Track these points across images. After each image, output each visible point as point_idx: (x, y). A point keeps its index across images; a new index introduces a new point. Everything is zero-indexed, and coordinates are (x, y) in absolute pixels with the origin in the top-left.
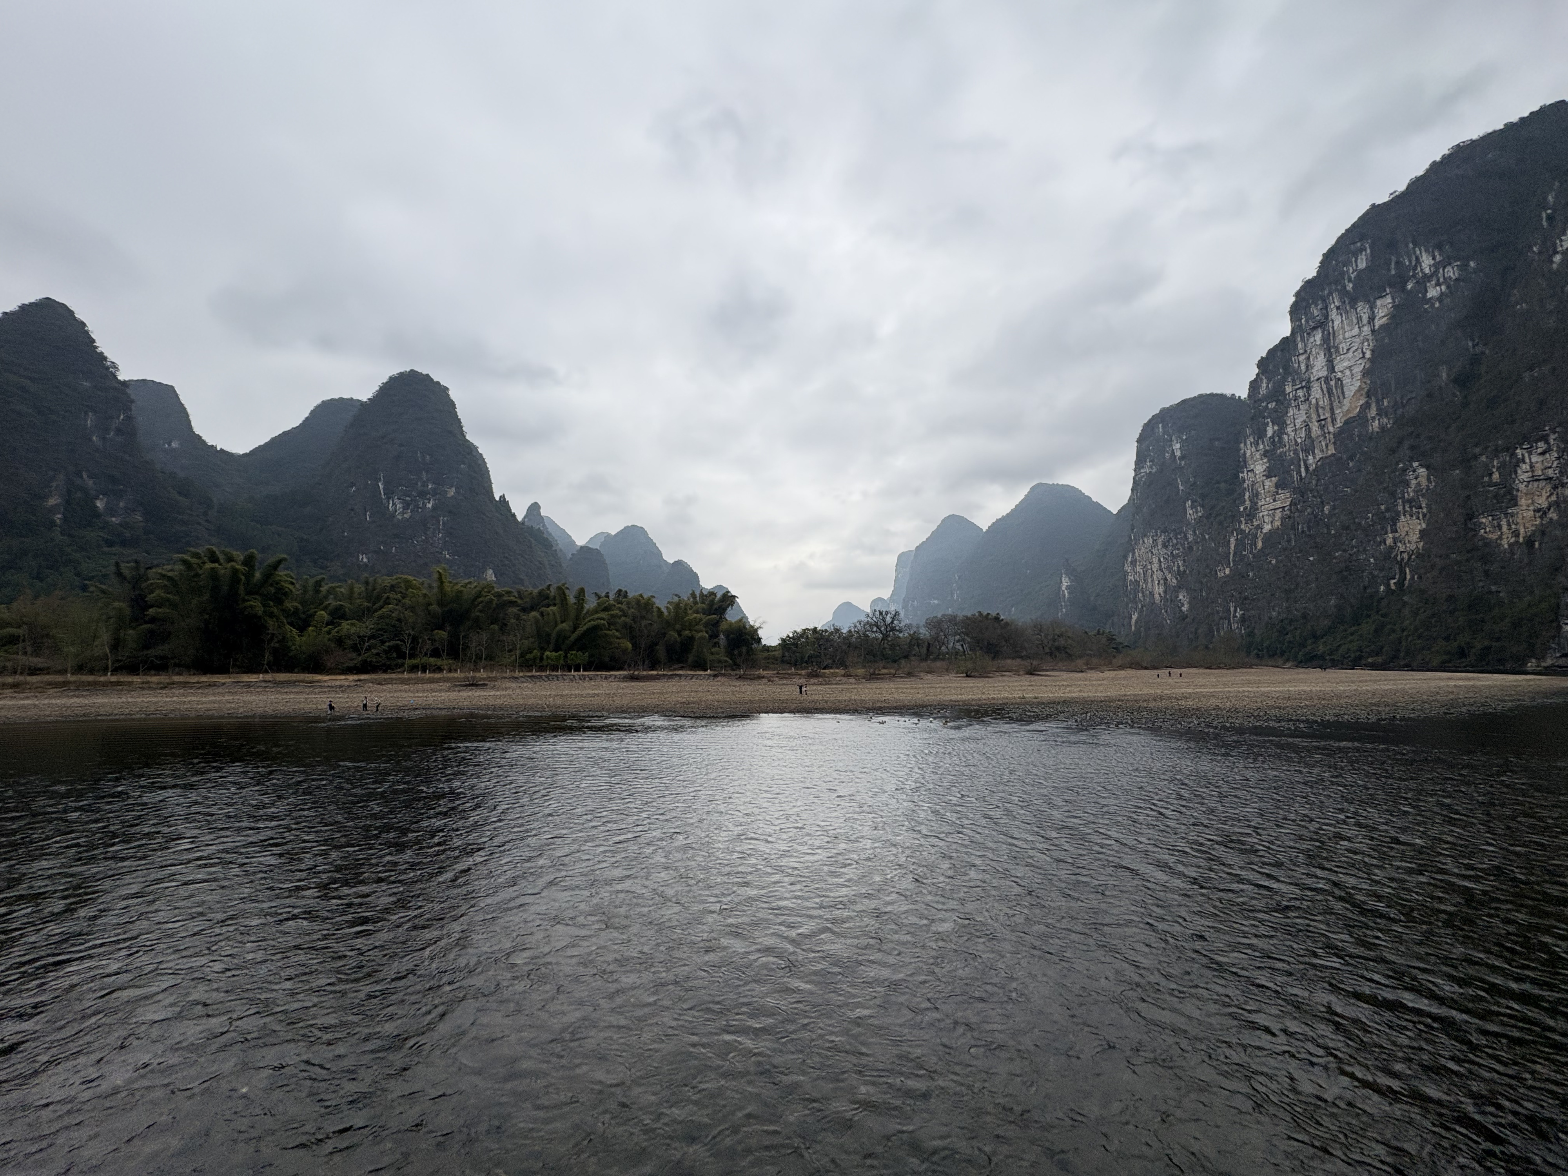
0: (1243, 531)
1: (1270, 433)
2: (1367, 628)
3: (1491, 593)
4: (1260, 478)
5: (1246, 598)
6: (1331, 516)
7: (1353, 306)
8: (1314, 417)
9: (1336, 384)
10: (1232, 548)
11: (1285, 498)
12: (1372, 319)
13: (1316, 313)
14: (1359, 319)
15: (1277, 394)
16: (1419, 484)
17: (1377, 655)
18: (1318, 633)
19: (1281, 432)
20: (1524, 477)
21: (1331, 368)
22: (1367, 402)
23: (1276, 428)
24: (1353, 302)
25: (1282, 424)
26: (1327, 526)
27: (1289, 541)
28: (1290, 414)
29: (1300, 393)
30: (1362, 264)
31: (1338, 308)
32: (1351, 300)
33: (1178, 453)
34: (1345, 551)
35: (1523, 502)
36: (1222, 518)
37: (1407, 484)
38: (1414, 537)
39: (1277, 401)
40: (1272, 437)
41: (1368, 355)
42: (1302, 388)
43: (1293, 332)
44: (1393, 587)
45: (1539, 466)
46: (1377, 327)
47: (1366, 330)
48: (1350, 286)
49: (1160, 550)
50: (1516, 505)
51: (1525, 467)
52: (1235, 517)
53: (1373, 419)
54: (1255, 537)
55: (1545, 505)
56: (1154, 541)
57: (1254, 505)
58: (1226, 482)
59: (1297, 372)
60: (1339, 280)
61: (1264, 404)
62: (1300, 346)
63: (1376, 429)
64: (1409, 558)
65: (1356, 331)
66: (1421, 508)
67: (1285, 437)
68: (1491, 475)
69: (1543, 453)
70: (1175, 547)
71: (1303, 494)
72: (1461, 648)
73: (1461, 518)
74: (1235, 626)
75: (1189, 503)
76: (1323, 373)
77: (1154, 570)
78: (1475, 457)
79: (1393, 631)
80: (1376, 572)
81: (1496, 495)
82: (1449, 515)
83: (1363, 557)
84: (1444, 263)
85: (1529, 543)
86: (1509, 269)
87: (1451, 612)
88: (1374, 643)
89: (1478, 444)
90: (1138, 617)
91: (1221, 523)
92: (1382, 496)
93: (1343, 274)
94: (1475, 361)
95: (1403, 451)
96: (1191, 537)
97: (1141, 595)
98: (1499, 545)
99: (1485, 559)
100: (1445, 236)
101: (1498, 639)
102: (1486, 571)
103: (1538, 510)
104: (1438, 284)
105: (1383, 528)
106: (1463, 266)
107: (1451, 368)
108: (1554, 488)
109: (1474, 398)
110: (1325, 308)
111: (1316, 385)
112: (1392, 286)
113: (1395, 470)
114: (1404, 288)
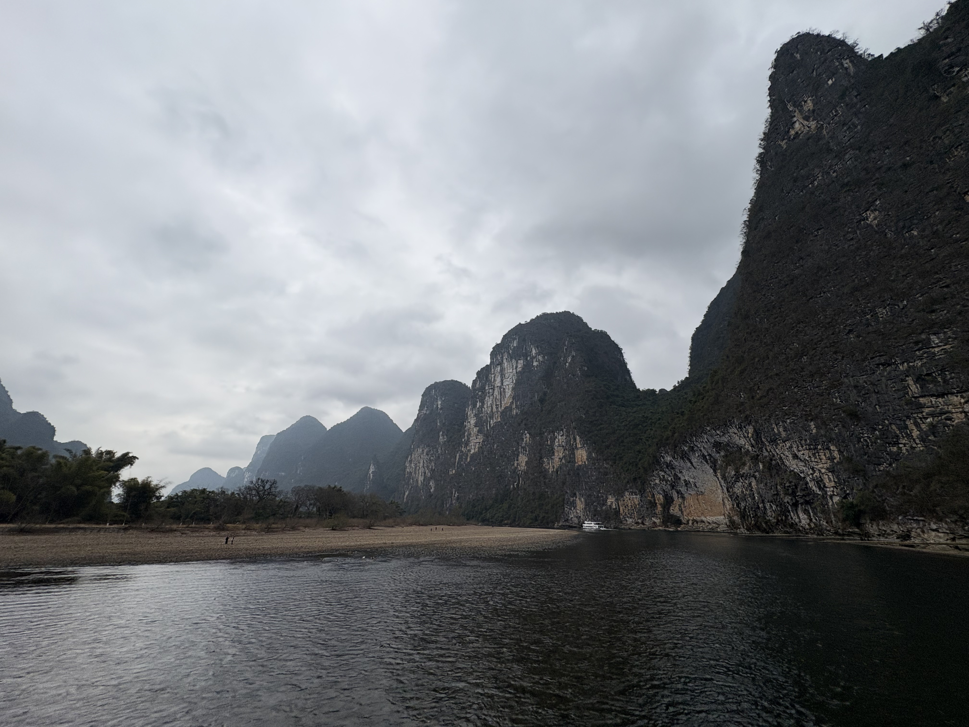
0: (462, 452)
1: (478, 406)
2: (505, 505)
3: (546, 492)
4: (472, 426)
5: (460, 487)
6: (496, 449)
7: (511, 360)
8: (495, 403)
9: (503, 390)
10: (457, 460)
11: (481, 438)
12: (516, 367)
13: (499, 358)
14: (513, 366)
15: (483, 389)
16: (526, 441)
17: (508, 519)
18: (487, 507)
19: (482, 406)
20: (557, 444)
21: (502, 384)
22: (512, 402)
23: (480, 404)
24: (511, 358)
25: (483, 403)
26: (495, 454)
27: (480, 459)
28: (486, 399)
29: (491, 391)
30: (515, 345)
31: (506, 359)
32: (510, 358)
33: (439, 406)
34: (500, 467)
35: (556, 454)
36: (454, 443)
37: (523, 439)
38: (524, 464)
39: (482, 392)
40: (479, 408)
41: (514, 382)
42: (491, 389)
43: (491, 362)
44: (515, 486)
45: (560, 441)
46: (518, 371)
47: (515, 371)
48: (511, 352)
49: (425, 456)
50: (554, 455)
51: (557, 440)
52: (460, 444)
53: (514, 409)
54: (467, 455)
55: (561, 457)
56: (423, 450)
57: (468, 439)
58: (458, 425)
59: (491, 381)
60: (507, 348)
61: (477, 392)
62: (493, 370)
63: (515, 414)
64: (521, 474)
65: (511, 370)
66: (526, 451)
67: (483, 409)
68: (548, 441)
69: (562, 436)
70: (432, 455)
71: (487, 437)
72: (536, 517)
73: (538, 458)
74: (454, 502)
75: (441, 433)
76: (499, 385)
77: (420, 467)
78: (544, 433)
79: (514, 508)
80: (510, 479)
81: (549, 450)
82: (535, 456)
83: (506, 471)
84: (538, 354)
85: (557, 471)
86: (555, 363)
87: (533, 500)
88: (507, 513)
89: (544, 428)
90: (408, 494)
91: (454, 446)
92: (515, 444)
93: (509, 346)
94: (545, 394)
95: (523, 425)
96: (440, 451)
97: (411, 480)
98: (549, 471)
99: (545, 477)
100: (539, 344)
101: (547, 513)
102: (545, 482)
103: (559, 458)
104: (536, 361)
105: (514, 458)
106: (544, 357)
107: (538, 395)
108: (564, 450)
109: (544, 409)
110: (502, 358)
111: (496, 389)
112: (523, 357)
113: (520, 433)
114: (527, 359)
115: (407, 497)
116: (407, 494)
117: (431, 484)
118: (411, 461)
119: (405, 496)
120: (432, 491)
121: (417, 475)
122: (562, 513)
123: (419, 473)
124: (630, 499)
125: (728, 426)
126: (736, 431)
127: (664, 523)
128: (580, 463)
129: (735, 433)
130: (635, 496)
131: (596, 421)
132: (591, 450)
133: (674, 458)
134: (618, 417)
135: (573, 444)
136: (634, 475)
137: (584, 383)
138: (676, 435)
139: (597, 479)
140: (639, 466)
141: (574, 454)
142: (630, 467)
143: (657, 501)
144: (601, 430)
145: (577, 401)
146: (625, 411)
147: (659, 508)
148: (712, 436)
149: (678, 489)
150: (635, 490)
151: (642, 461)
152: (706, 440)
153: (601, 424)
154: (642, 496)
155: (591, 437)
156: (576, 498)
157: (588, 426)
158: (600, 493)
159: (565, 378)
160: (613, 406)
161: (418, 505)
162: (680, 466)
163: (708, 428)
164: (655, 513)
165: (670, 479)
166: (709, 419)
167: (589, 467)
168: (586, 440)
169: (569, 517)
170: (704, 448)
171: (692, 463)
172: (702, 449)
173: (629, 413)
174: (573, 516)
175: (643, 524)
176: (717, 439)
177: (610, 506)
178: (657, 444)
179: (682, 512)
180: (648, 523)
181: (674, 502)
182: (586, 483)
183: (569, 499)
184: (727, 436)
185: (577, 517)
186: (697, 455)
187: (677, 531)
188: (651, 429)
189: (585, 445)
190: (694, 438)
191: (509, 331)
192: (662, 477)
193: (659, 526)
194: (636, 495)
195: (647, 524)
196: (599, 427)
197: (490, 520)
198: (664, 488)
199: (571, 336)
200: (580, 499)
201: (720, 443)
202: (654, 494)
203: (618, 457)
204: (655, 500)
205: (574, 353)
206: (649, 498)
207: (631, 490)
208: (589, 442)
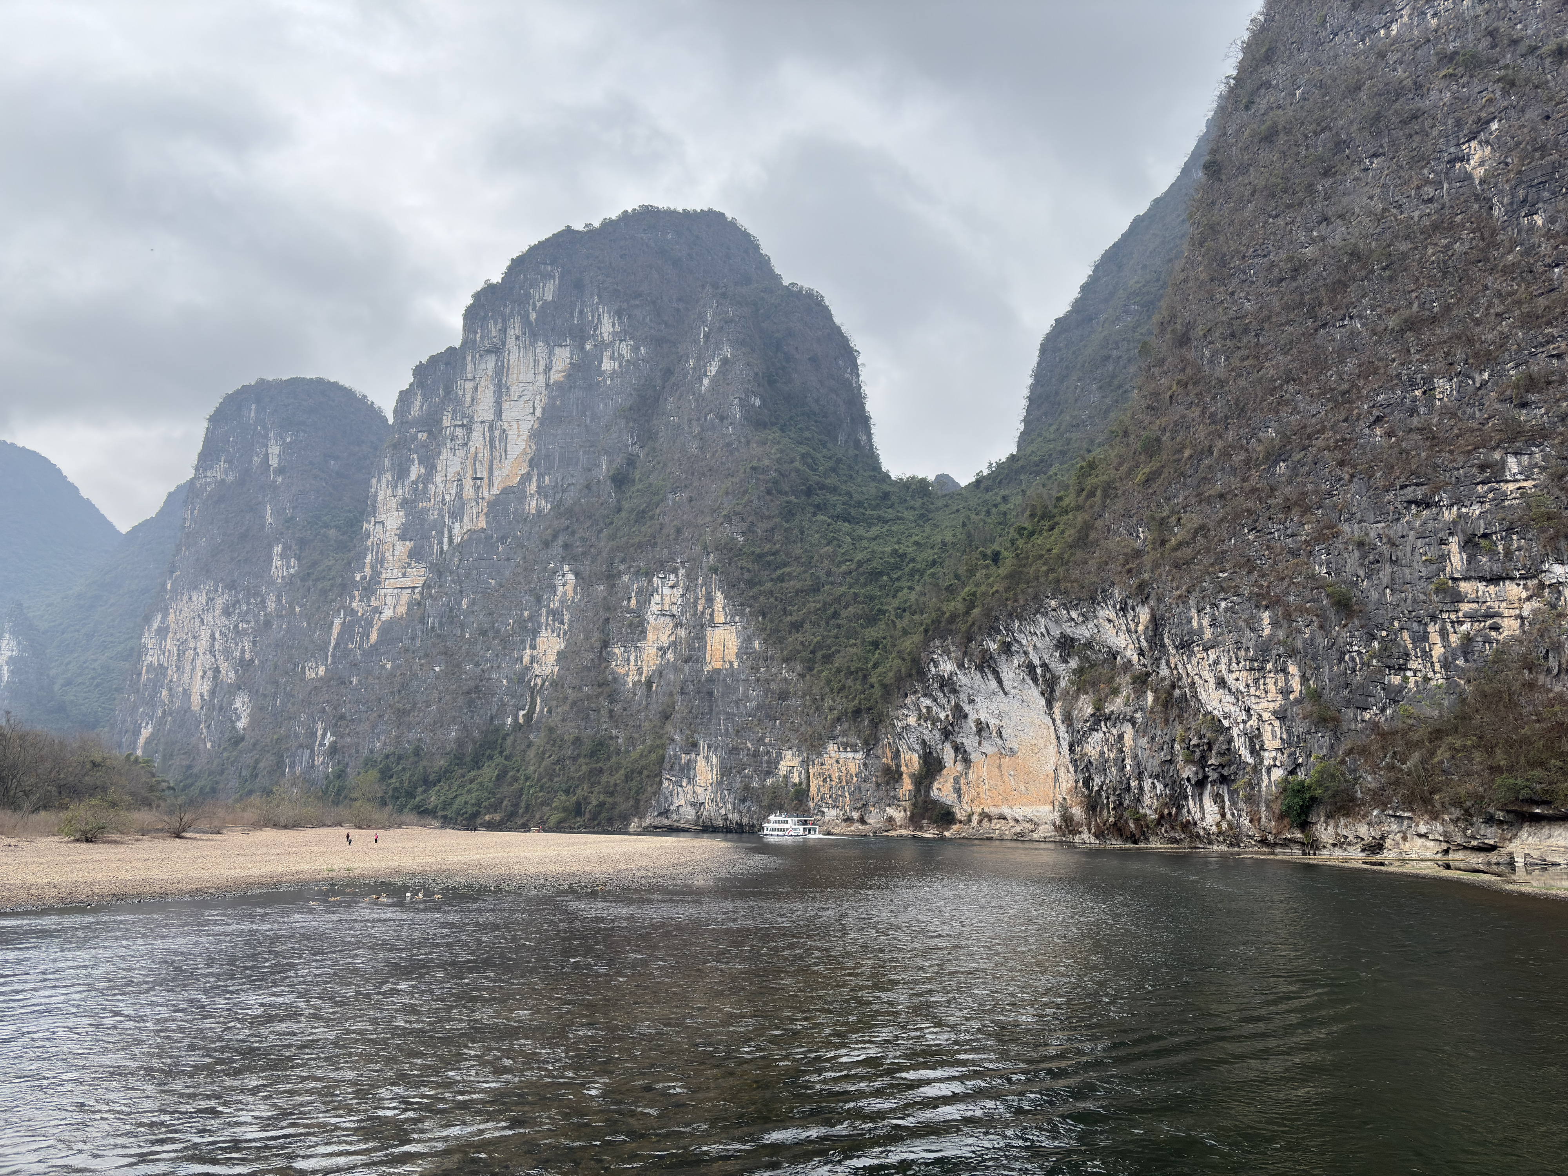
0: (353, 612)
1: (413, 476)
2: (488, 772)
3: (611, 738)
4: (391, 537)
5: (342, 717)
6: (470, 612)
7: (533, 344)
8: (470, 471)
9: (500, 435)
10: (335, 635)
11: (417, 576)
13: (494, 333)
14: (536, 363)
15: (432, 424)
16: (565, 593)
17: (495, 811)
18: (431, 778)
19: (427, 478)
20: (655, 608)
21: (499, 414)
22: (528, 473)
23: (423, 470)
24: (534, 338)
25: (431, 469)
26: (462, 626)
27: (413, 639)
28: (443, 457)
29: (459, 432)
30: (549, 296)
31: (517, 338)
32: (531, 335)
33: (274, 462)
34: (477, 664)
35: (650, 636)
36: (327, 584)
37: (554, 588)
38: (551, 658)
39: (430, 433)
40: (415, 483)
41: (538, 413)
42: (462, 426)
43: (465, 343)
44: (521, 721)
45: (667, 601)
46: (551, 381)
47: (541, 378)
48: (533, 316)
49: (216, 619)
50: (645, 639)
51: (657, 598)
52: (345, 588)
53: (532, 496)
54: (370, 624)
55: (666, 645)
56: (210, 600)
57: (376, 574)
58: (336, 527)
59: (460, 402)
60: (524, 301)
61: (413, 431)
62: (469, 368)
63: (533, 511)
64: (542, 686)
65: (530, 377)
66: (562, 623)
67: (432, 487)
68: (629, 598)
69: (672, 587)
70: (243, 617)
71: (440, 574)
72: (578, 804)
73: (598, 644)
74: (319, 760)
75: (278, 549)
76: (489, 416)
77: (200, 651)
78: (619, 575)
79: (516, 779)
80: (506, 699)
81: (630, 625)
82: (587, 638)
83: (495, 675)
84: (621, 336)
85: (649, 683)
86: (668, 372)
87: (574, 759)
88: (494, 793)
89: (623, 561)
90: (152, 734)
91: (324, 592)
92: (526, 599)
93: (528, 295)
94: (631, 462)
95: (557, 548)
96: (271, 606)
97: (165, 692)
98: (625, 683)
99: (612, 698)
100: (625, 305)
101: (612, 794)
102: (611, 711)
103: (660, 649)
104: (612, 358)
105: (523, 642)
106: (636, 349)
107: (610, 462)
108: (676, 627)
109: (626, 505)
110: (504, 331)
111: (478, 430)
112: (573, 339)
113: (545, 569)
114: (582, 348)
115: (148, 742)
116: (146, 732)
117: (238, 704)
118: (162, 632)
119: (141, 740)
120: (241, 725)
121: (186, 677)
122: (654, 794)
123: (193, 670)
124: (837, 762)
125: (1099, 604)
126: (1112, 615)
127: (914, 820)
128: (718, 665)
129: (1110, 621)
130: (850, 755)
131: (774, 554)
132: (750, 631)
133: (961, 666)
134: (829, 548)
135: (703, 613)
136: (856, 701)
137: (748, 443)
138: (976, 611)
139: (759, 707)
140: (873, 680)
141: (702, 639)
142: (850, 682)
143: (904, 768)
144: (782, 581)
145: (727, 493)
146: (849, 534)
147: (907, 785)
148: (1057, 622)
149: (959, 740)
150: (853, 740)
151: (880, 670)
152: (1043, 630)
153: (785, 565)
154: (868, 755)
155: (754, 598)
156: (698, 754)
157: (750, 566)
158: (765, 745)
159: (694, 423)
160: (820, 517)
161: (189, 767)
162: (972, 688)
163: (1053, 603)
164: (894, 797)
165: (942, 716)
166: (1058, 581)
167: (743, 677)
168: (741, 605)
169: (672, 803)
170: (1035, 646)
171: (1000, 682)
172: (1031, 649)
173: (861, 539)
174: (682, 802)
175: (862, 821)
176: (1068, 630)
177: (786, 777)
178: (926, 631)
179: (959, 796)
180: (874, 819)
181: (945, 772)
182: (729, 717)
183: (677, 757)
184: (1091, 625)
185: (693, 804)
186: (1016, 663)
187: (943, 839)
188: (911, 588)
189: (737, 619)
190: (1017, 624)
191: (533, 249)
192: (924, 711)
193: (901, 826)
194: (856, 751)
195: (871, 821)
196: (779, 572)
197: (440, 813)
198: (926, 738)
199: (724, 295)
200: (707, 758)
201: (1073, 640)
202: (898, 751)
203: (820, 654)
204: (898, 766)
205: (727, 351)
206: (885, 760)
207: (845, 740)
208: (748, 610)
